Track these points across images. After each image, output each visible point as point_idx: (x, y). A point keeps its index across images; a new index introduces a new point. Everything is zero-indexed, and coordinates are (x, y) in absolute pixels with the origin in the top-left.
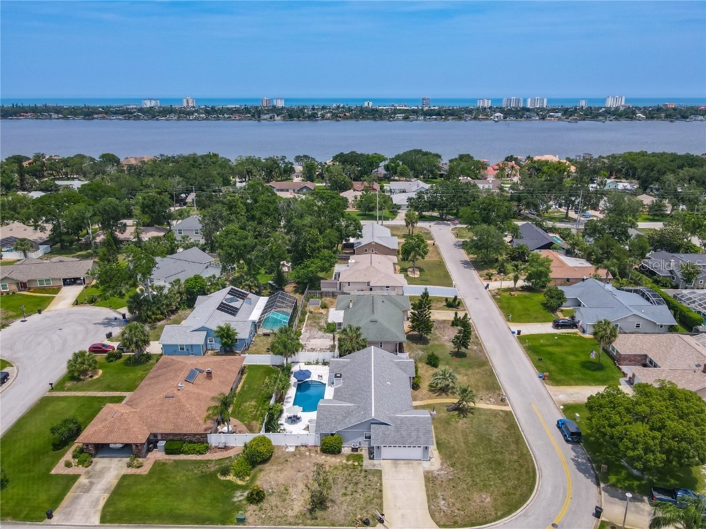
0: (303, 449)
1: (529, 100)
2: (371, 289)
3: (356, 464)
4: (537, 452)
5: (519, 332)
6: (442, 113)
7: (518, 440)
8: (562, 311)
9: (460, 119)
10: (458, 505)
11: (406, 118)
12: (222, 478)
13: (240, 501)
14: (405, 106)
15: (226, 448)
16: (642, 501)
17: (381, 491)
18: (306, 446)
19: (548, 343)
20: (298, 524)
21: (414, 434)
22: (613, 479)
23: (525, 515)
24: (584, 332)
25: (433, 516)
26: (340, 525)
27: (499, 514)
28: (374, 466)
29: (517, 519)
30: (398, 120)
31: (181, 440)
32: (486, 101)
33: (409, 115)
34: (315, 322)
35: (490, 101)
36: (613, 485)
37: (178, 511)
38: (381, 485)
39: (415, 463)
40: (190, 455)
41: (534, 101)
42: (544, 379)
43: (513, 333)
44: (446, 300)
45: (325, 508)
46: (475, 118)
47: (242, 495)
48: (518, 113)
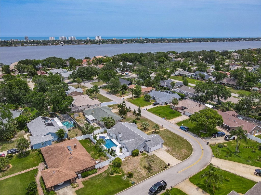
0: (127, 158)
1: (69, 37)
2: (89, 107)
3: (146, 156)
4: (182, 136)
5: (147, 109)
6: (38, 43)
7: (176, 135)
8: (151, 101)
9: (47, 45)
10: (181, 154)
11: (22, 45)
12: (113, 176)
13: (126, 179)
14: (17, 40)
15: (103, 167)
16: (211, 138)
17: (160, 159)
18: (127, 157)
19: (157, 110)
20: (150, 177)
21: (158, 141)
22: (202, 136)
23: (195, 150)
24: (162, 105)
25: (178, 159)
26: (160, 171)
27: (190, 152)
28: (151, 154)
29: (195, 152)
30: (19, 46)
31: (86, 171)
32: (53, 38)
33: (24, 44)
34: (81, 122)
35: (54, 38)
36: (203, 137)
37: (110, 191)
38: (158, 158)
39: (160, 149)
40: (92, 175)
41: (71, 37)
42: (165, 119)
43: (145, 110)
44: (118, 105)
45: (152, 170)
46: (53, 44)
47: (125, 177)
48: (69, 42)
